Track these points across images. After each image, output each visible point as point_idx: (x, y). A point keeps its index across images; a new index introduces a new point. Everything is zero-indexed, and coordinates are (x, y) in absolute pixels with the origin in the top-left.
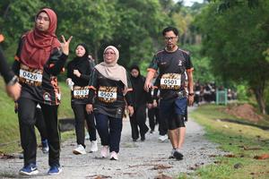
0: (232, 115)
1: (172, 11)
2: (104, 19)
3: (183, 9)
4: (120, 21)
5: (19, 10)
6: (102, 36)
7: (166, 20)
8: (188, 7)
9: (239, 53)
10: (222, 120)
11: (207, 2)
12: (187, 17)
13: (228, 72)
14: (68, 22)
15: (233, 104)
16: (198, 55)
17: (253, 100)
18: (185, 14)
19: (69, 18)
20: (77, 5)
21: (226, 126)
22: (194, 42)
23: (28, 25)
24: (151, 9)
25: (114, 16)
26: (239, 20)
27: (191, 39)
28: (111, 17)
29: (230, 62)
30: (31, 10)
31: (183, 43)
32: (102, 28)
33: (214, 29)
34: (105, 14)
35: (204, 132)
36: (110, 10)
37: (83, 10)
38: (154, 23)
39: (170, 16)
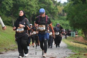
0: (76, 40)
1: (57, 5)
2: (34, 7)
3: (60, 4)
4: (39, 8)
5: (5, 4)
6: (33, 13)
7: (55, 8)
8: (62, 4)
9: (79, 20)
10: (73, 42)
11: (69, 2)
12: (62, 7)
13: (75, 26)
14: (22, 8)
15: (77, 37)
16: (65, 20)
17: (84, 35)
18: (61, 6)
19: (22, 7)
20: (25, 2)
21: (74, 44)
22: (64, 15)
23: (8, 9)
24: (50, 4)
25: (37, 6)
26: (79, 8)
27: (63, 15)
28: (36, 6)
29: (76, 22)
30: (9, 4)
31: (60, 16)
32: (33, 10)
33: (71, 11)
34: (34, 5)
35: (67, 46)
36: (36, 4)
37: (27, 4)
38: (51, 9)
39: (56, 6)
